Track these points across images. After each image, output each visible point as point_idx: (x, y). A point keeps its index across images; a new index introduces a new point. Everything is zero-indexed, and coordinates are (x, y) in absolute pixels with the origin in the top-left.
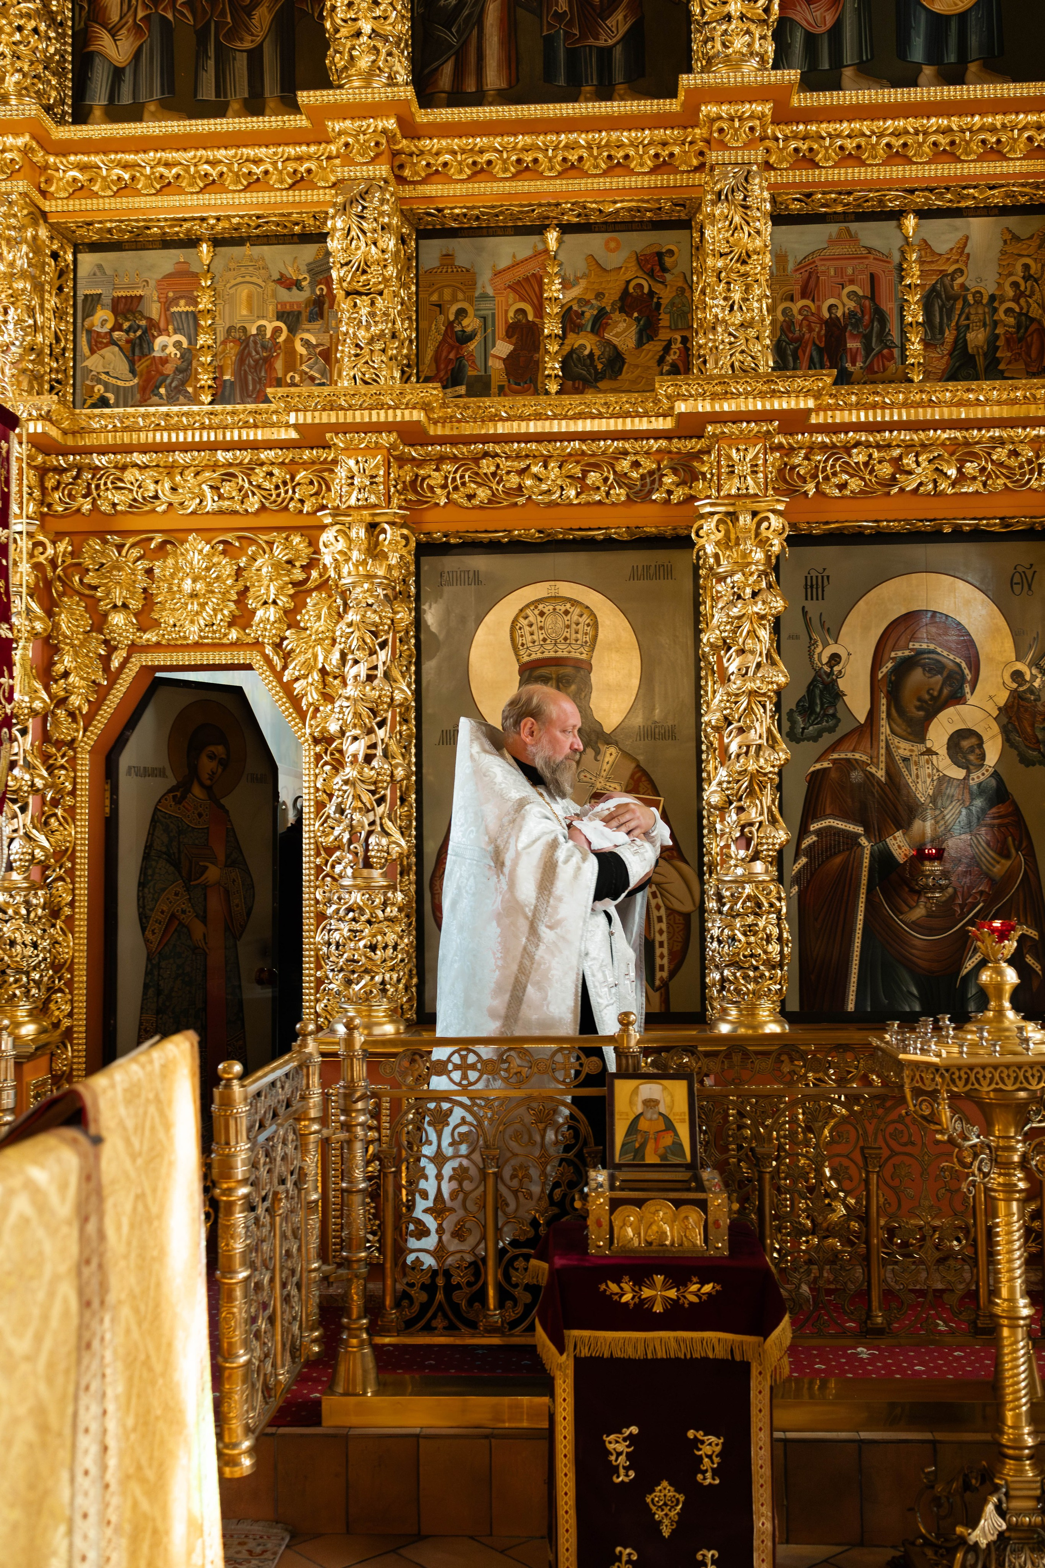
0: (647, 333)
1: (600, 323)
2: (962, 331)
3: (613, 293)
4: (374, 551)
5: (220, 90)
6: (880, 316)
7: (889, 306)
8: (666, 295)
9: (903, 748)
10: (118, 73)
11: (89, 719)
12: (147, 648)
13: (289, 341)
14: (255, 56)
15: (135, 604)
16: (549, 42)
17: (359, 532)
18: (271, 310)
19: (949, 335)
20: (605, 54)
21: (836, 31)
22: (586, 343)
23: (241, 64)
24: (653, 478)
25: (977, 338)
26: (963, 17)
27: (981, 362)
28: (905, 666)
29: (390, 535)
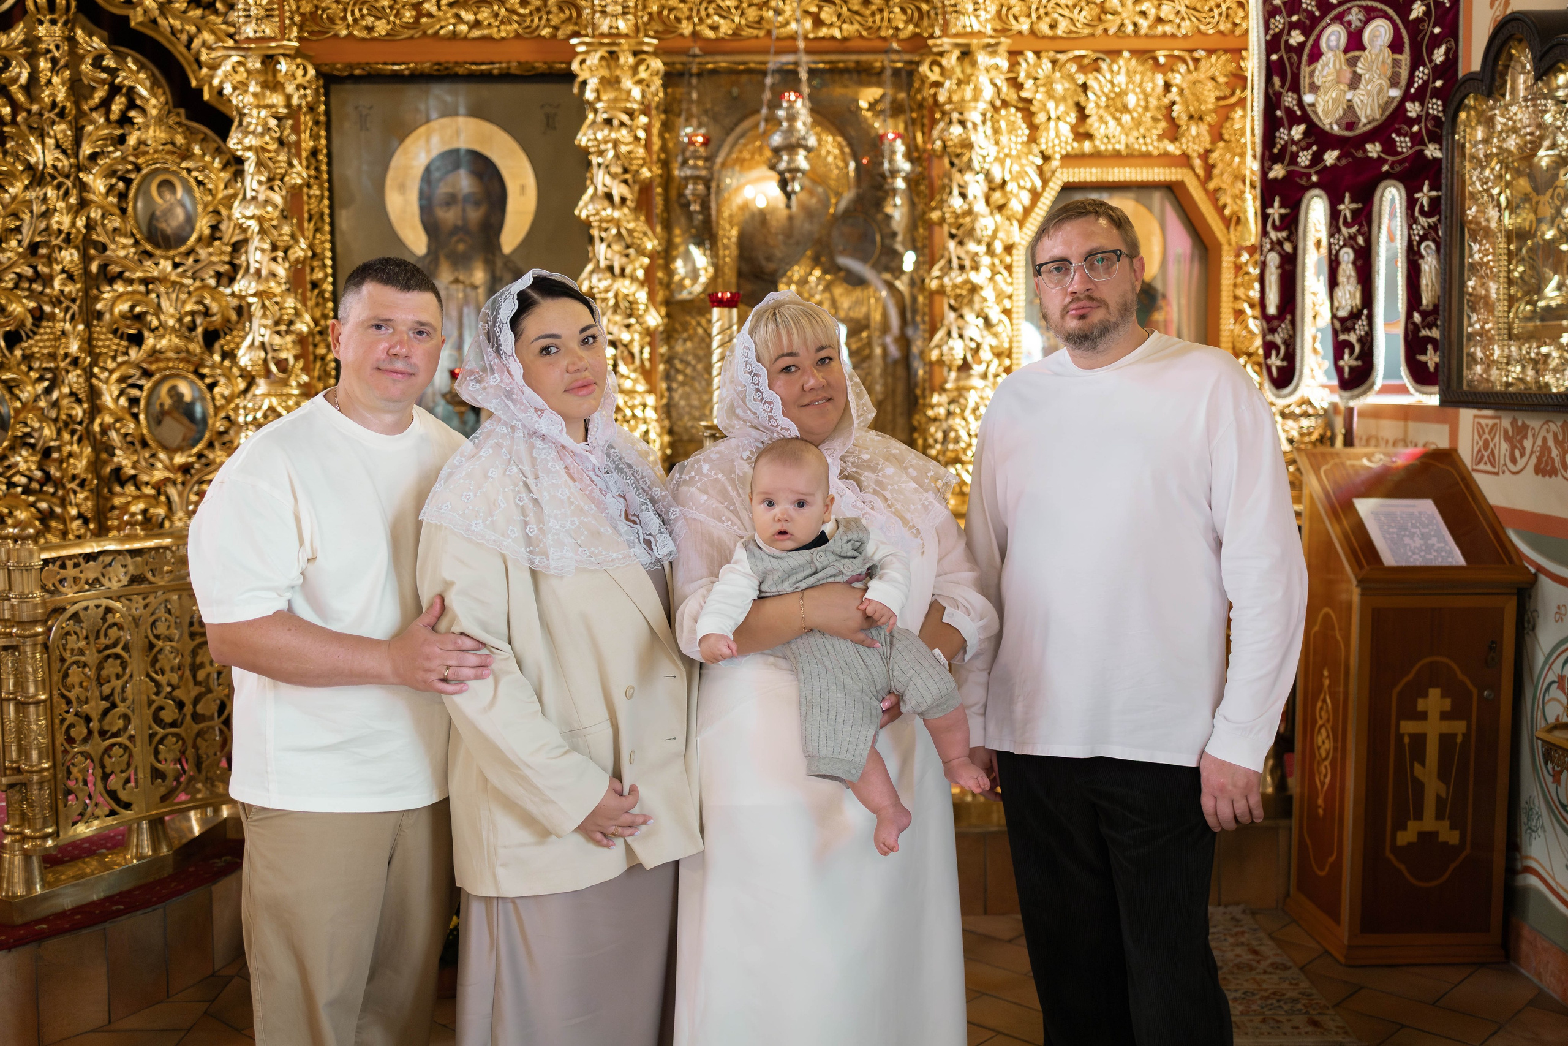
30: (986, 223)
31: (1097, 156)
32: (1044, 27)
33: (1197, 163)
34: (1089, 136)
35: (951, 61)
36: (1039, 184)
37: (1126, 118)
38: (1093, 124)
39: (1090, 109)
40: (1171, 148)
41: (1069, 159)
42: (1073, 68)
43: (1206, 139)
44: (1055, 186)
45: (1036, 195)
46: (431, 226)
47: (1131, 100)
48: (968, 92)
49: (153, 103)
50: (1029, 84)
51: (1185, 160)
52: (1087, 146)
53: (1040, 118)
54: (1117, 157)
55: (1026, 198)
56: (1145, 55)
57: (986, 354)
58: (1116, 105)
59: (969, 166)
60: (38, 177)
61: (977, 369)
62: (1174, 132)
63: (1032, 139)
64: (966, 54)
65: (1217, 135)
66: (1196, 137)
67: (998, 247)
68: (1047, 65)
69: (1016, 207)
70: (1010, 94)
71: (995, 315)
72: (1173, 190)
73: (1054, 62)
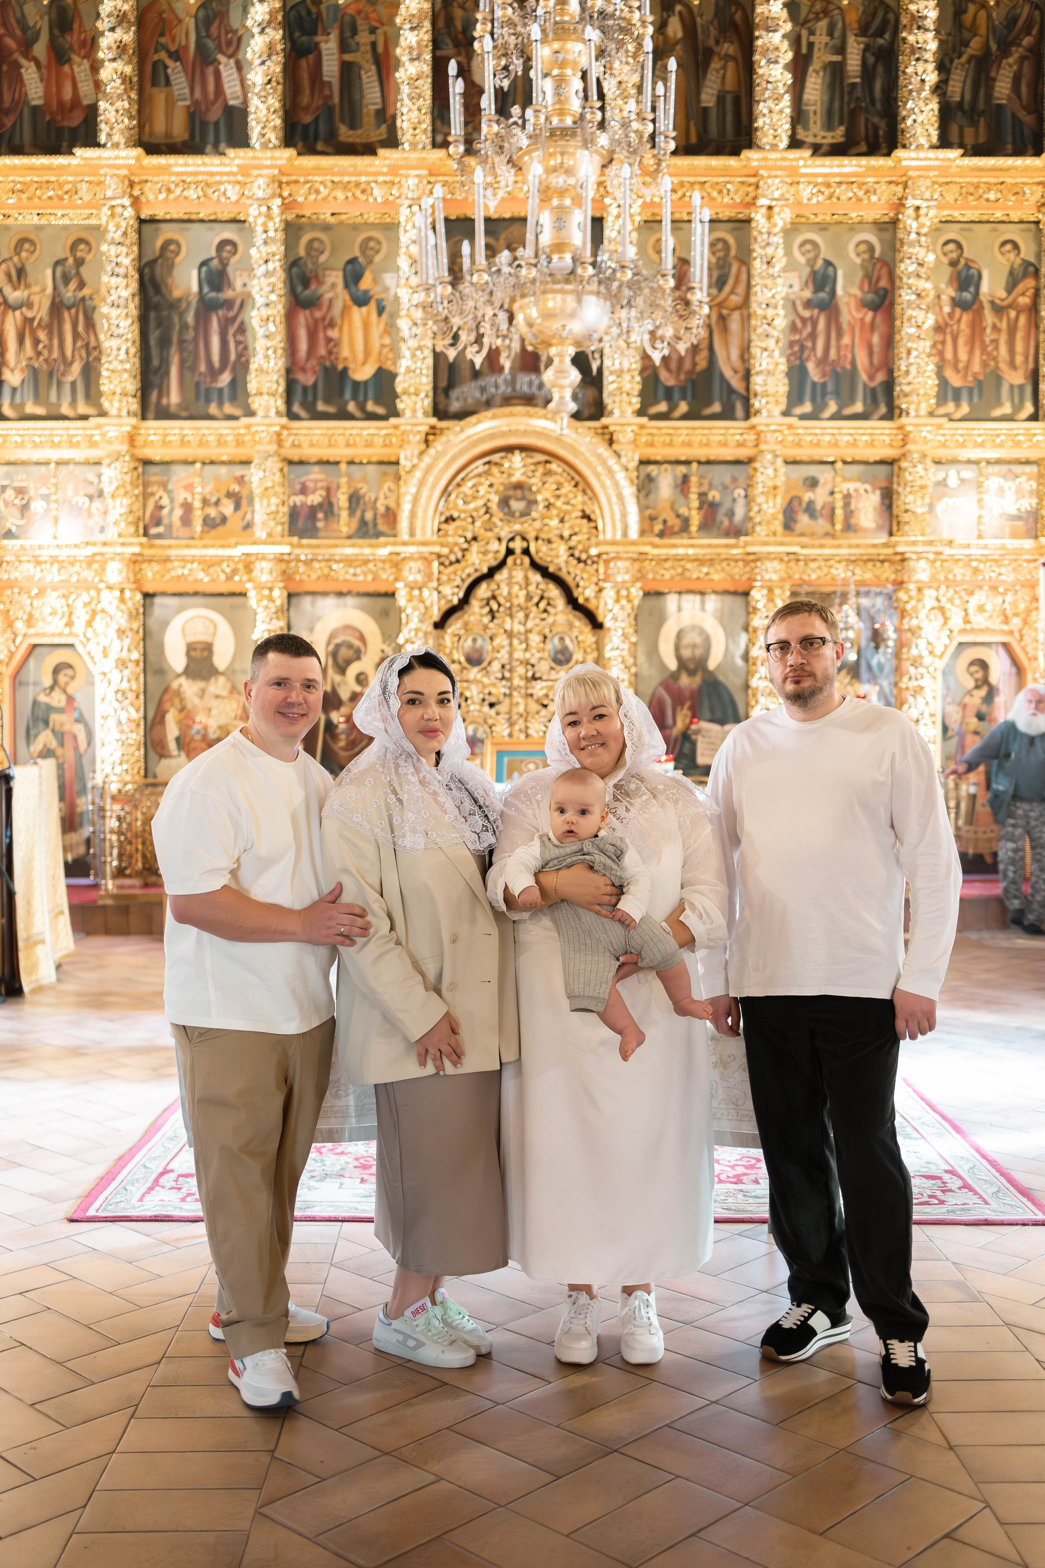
0: (237, 507)
1: (217, 503)
2: (363, 512)
3: (224, 491)
4: (122, 600)
5: (59, 397)
6: (330, 505)
7: (334, 500)
8: (245, 493)
9: (338, 678)
10: (14, 390)
11: (8, 664)
12: (32, 636)
13: (89, 508)
14: (73, 384)
15: (25, 617)
16: (197, 384)
17: (117, 593)
18: (82, 493)
19: (358, 513)
20: (220, 391)
21: (315, 385)
22: (212, 512)
23: (67, 388)
24: (235, 572)
25: (369, 516)
26: (366, 383)
27: (371, 525)
28: (338, 646)
29: (128, 594)
30: (927, 660)
31: (973, 630)
32: (951, 576)
33: (1017, 635)
34: (968, 622)
35: (914, 593)
36: (947, 642)
37: (986, 615)
38: (972, 617)
39: (970, 611)
40: (1005, 628)
41: (963, 631)
42: (963, 593)
43: (1020, 625)
44: (955, 644)
45: (946, 647)
46: (679, 658)
47: (988, 607)
48: (920, 605)
49: (560, 602)
50: (943, 600)
51: (1011, 633)
52: (968, 627)
53: (948, 614)
54: (982, 631)
55: (942, 648)
56: (994, 588)
57: (926, 715)
58: (981, 609)
59: (920, 637)
60: (510, 635)
61: (922, 722)
62: (1006, 621)
63: (945, 623)
64: (920, 590)
65: (1025, 622)
66: (1016, 622)
67: (931, 669)
68: (951, 591)
69: (938, 651)
70: (936, 604)
71: (929, 699)
72: (1006, 645)
73: (956, 592)
